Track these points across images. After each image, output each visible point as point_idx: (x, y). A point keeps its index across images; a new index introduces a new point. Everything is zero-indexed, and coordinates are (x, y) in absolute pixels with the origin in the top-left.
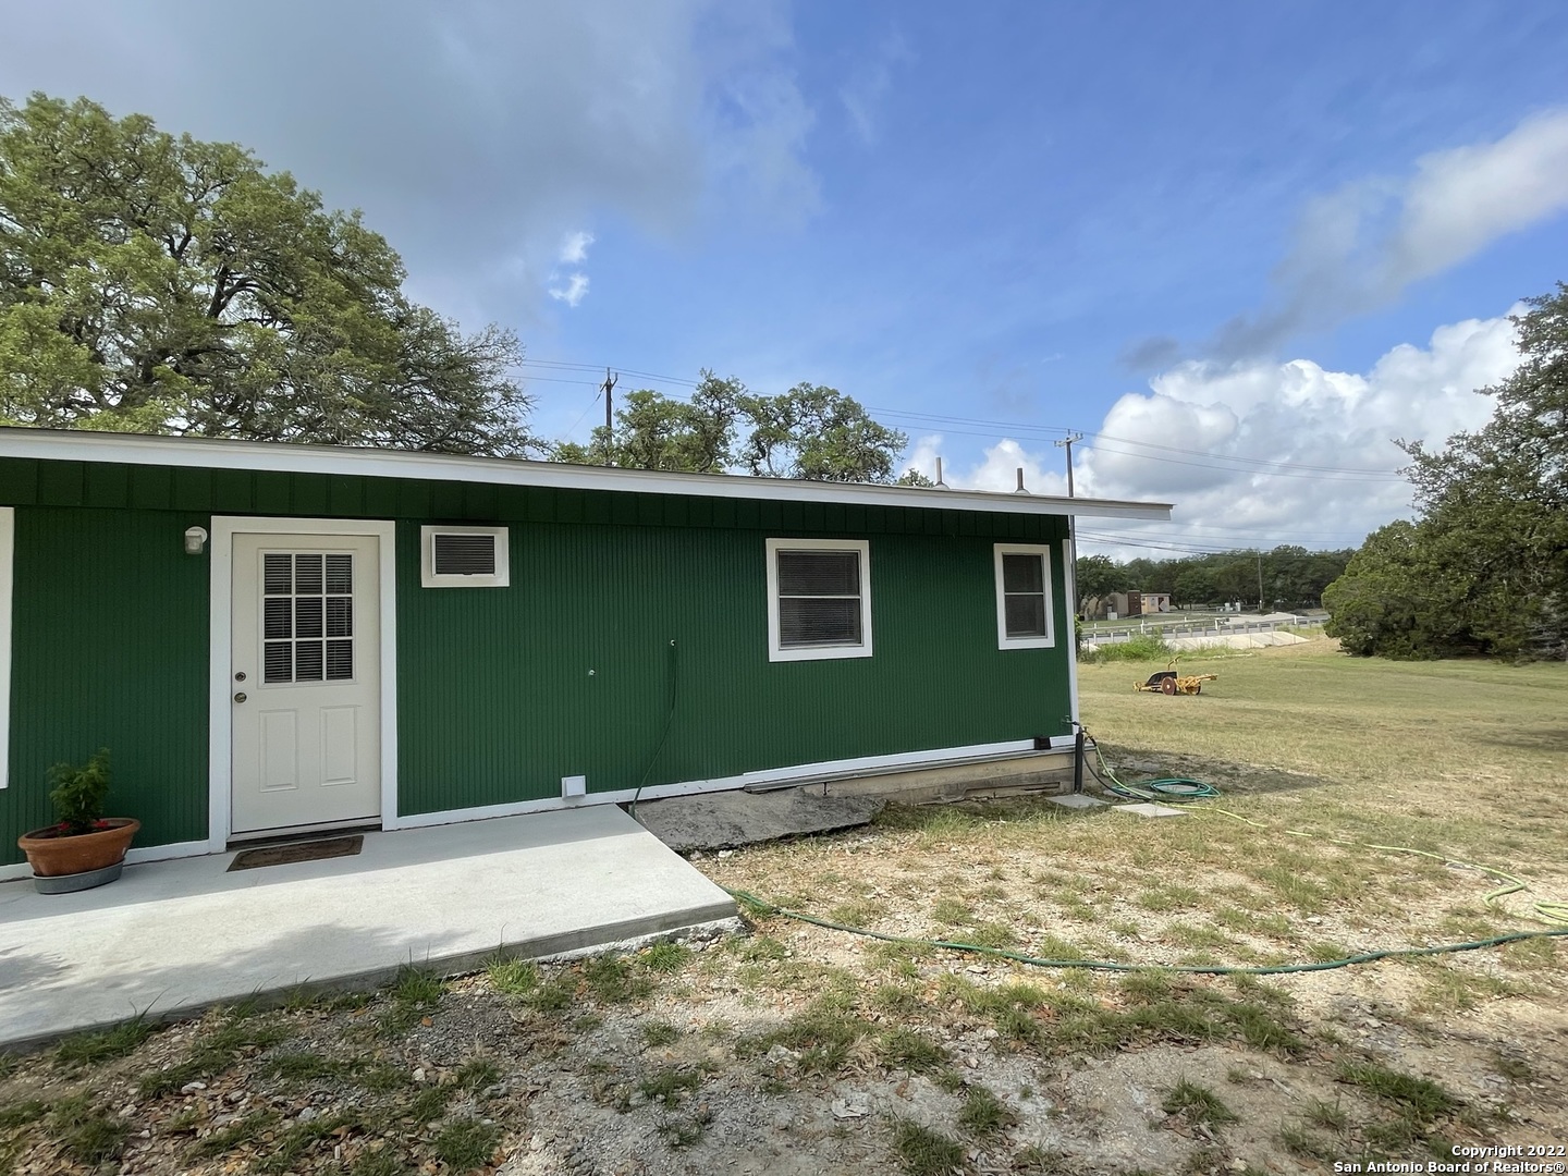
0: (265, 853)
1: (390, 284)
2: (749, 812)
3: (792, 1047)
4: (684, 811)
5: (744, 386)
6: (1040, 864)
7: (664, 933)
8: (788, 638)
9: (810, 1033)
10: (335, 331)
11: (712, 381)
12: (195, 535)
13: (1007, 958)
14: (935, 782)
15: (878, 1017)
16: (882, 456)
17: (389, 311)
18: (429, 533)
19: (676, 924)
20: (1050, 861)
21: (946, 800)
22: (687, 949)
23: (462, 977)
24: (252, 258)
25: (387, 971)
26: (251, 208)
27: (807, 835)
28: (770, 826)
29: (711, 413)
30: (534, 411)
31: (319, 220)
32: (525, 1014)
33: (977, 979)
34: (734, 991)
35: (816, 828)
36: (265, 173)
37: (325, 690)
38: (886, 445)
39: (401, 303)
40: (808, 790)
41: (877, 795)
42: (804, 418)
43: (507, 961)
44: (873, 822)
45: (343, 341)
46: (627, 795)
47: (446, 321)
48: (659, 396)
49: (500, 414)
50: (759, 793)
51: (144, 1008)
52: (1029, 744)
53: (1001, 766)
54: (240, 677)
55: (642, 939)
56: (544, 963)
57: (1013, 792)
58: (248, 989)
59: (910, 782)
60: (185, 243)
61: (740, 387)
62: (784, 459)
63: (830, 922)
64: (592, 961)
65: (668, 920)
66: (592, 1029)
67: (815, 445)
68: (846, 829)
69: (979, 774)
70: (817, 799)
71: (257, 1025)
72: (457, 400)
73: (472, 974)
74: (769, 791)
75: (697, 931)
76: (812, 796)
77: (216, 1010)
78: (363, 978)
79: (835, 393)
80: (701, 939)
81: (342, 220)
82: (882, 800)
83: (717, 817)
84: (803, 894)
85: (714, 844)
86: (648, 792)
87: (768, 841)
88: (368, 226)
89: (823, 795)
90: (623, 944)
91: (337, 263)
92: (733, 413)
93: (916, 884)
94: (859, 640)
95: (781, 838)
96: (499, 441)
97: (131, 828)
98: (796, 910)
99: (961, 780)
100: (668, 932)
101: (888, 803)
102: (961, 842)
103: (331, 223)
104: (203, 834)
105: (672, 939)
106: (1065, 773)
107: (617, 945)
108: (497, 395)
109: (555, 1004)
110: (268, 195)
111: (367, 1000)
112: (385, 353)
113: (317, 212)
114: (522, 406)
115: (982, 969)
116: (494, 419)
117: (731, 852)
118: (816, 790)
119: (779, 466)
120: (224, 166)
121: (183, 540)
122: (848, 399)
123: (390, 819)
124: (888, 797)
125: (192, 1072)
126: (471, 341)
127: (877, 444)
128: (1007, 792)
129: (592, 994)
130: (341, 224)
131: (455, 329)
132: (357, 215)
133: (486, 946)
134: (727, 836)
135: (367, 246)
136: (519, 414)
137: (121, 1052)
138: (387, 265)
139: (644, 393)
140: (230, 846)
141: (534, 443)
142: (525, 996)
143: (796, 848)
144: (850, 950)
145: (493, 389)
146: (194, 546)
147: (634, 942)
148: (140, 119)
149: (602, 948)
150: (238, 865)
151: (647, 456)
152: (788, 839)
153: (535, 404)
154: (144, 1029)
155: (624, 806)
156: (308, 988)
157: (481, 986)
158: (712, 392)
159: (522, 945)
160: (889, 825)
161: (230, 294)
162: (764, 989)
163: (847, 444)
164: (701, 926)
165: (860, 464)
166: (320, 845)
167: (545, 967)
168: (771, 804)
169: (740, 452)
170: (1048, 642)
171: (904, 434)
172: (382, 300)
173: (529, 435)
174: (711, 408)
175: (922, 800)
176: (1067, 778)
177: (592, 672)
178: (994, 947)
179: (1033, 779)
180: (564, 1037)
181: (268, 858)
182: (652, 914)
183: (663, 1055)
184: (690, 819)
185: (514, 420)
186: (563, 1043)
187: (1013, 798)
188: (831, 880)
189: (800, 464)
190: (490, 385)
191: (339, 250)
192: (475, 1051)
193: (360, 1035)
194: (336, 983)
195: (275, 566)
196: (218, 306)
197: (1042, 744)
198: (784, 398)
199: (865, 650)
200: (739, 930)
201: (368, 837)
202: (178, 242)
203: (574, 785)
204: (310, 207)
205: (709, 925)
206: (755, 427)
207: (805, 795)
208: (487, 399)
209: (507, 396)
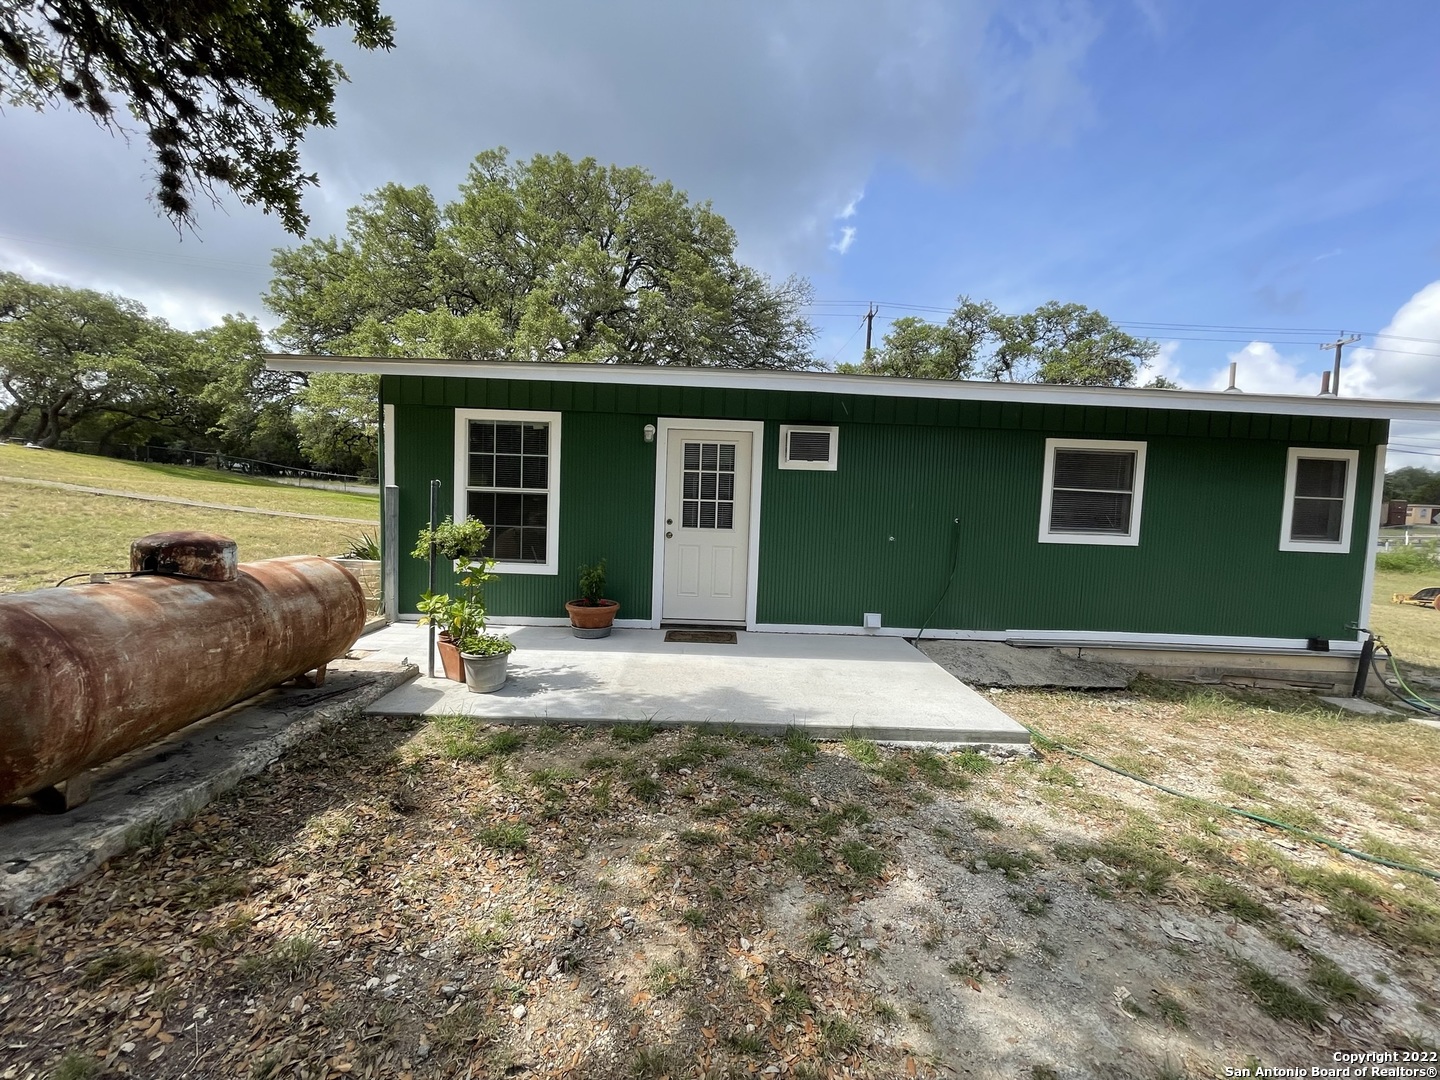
0: (683, 634)
1: (726, 252)
2: (1013, 661)
3: (1108, 863)
4: (958, 652)
5: (996, 308)
6: (1330, 760)
7: (970, 744)
8: (1057, 523)
9: (1123, 856)
10: (696, 290)
11: (967, 306)
12: (649, 428)
13: (1321, 842)
14: (1190, 663)
15: (1186, 861)
16: (1126, 364)
17: (726, 271)
18: (785, 430)
19: (979, 739)
20: (1343, 760)
21: (1200, 681)
22: (989, 761)
23: (826, 742)
24: (647, 245)
25: (780, 727)
26: (647, 210)
27: (1067, 689)
28: (1033, 676)
29: (963, 332)
30: (818, 340)
31: (685, 212)
32: (877, 779)
33: (1287, 854)
34: (1039, 803)
35: (1075, 684)
36: (654, 184)
37: (716, 534)
38: (1133, 355)
39: (732, 266)
40: (1064, 651)
41: (1129, 666)
42: (1048, 334)
43: (856, 738)
44: (1129, 689)
45: (699, 296)
46: (913, 632)
47: (762, 276)
48: (921, 321)
49: (793, 344)
50: (1019, 647)
51: (651, 716)
52: (1302, 643)
53: (1266, 659)
54: (670, 522)
55: (953, 744)
56: (882, 745)
57: (1277, 685)
58: (702, 719)
59: (1164, 659)
60: (608, 241)
61: (993, 308)
62: (1026, 369)
63: (1114, 766)
64: (916, 752)
65: (974, 735)
66: (928, 802)
67: (1057, 357)
68: (1103, 689)
69: (1241, 663)
70: (1072, 660)
71: (710, 742)
72: (765, 335)
73: (832, 742)
74: (1029, 647)
75: (996, 748)
76: (1068, 658)
77: (687, 727)
78: (767, 727)
79: (1083, 309)
80: (1000, 755)
81: (699, 209)
82: (1135, 670)
83: (986, 661)
84: (1080, 738)
85: (986, 681)
86: (928, 633)
87: (1031, 687)
88: (714, 212)
89: (1079, 658)
90: (939, 745)
91: (695, 241)
92: (983, 332)
93: (1192, 751)
94: (1126, 530)
95: (1043, 687)
96: (791, 363)
97: (616, 607)
98: (1075, 749)
99: (1219, 665)
100: (974, 744)
101: (1140, 674)
102: (1228, 721)
103: (692, 213)
104: (649, 617)
105: (977, 750)
106: (1343, 676)
107: (934, 744)
108: (793, 329)
109: (896, 776)
110: (658, 199)
111: (769, 743)
112: (722, 304)
113: (684, 207)
114: (809, 336)
115: (1291, 846)
116: (790, 347)
117: (1001, 691)
118: (1072, 653)
119: (1019, 377)
120: (631, 185)
121: (643, 433)
122: (1096, 313)
123: (752, 624)
124: (1139, 669)
125: (683, 762)
126: (777, 289)
127: (1124, 353)
128: (1270, 684)
129: (922, 776)
130: (699, 213)
131: (768, 281)
132: (709, 205)
133: (842, 724)
134: (996, 677)
135: (714, 226)
136: (807, 342)
137: (643, 739)
138: (727, 238)
139: (907, 320)
140: (663, 626)
141: (816, 364)
142: (873, 766)
143: (1059, 698)
144: (1139, 794)
145: (789, 325)
146: (649, 437)
147: (948, 746)
148: (589, 160)
149: (924, 744)
150: (670, 638)
151: (907, 368)
152: (1050, 688)
153: (819, 334)
154: (651, 729)
155: (909, 640)
156: (735, 726)
157: (841, 751)
158: (966, 315)
159: (866, 729)
160: (1145, 693)
161: (633, 270)
162: (1065, 808)
163: (1092, 355)
164: (1000, 745)
165: (1104, 372)
166: (711, 634)
167: (883, 748)
168: (1031, 658)
169: (985, 365)
170: (1344, 546)
171: (1155, 344)
172: (721, 264)
173: (813, 358)
174: (964, 329)
175: (1175, 677)
176: (1346, 682)
177: (892, 539)
178: (1302, 827)
179: (1303, 676)
180: (910, 803)
181: (684, 637)
182: (961, 728)
183: (990, 838)
184: (964, 659)
185: (803, 347)
186: (910, 807)
187: (1276, 690)
188: (1101, 731)
189: (1041, 374)
190: (788, 321)
191: (696, 232)
192: (849, 797)
193: (771, 765)
194: (750, 727)
195: (691, 449)
196: (625, 281)
197: (1318, 645)
198: (1031, 317)
199: (1132, 539)
200: (1032, 755)
201: (739, 633)
202: (605, 240)
203: (873, 619)
204: (680, 203)
205: (1007, 746)
206: (1001, 344)
207: (1061, 655)
208: (786, 333)
209: (799, 330)
